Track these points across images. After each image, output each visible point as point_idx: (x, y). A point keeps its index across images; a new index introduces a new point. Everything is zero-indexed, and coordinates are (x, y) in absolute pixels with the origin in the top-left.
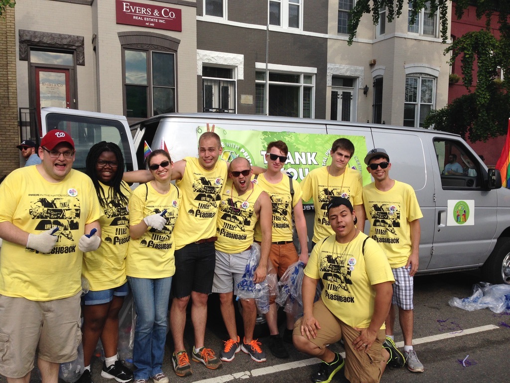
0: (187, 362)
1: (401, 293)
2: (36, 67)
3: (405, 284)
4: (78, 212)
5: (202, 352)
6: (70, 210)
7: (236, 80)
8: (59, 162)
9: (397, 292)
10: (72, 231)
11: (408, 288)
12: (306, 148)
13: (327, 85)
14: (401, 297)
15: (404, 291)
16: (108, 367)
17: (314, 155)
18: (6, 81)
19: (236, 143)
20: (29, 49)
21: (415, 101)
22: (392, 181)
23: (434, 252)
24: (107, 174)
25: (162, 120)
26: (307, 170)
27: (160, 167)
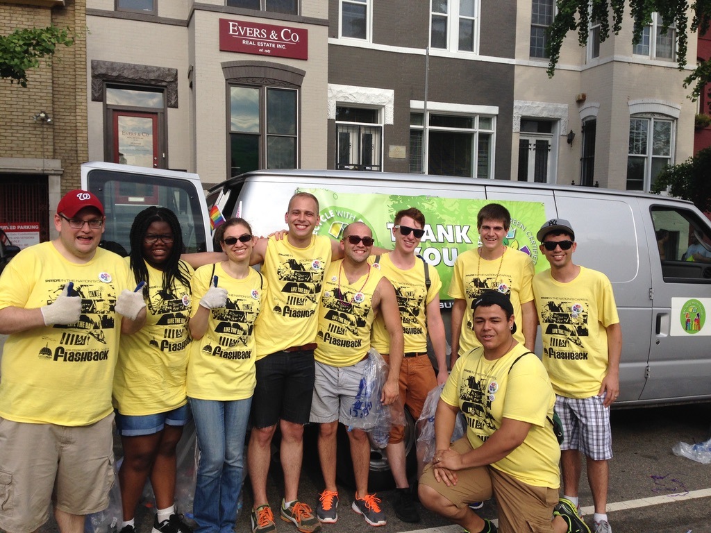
0: (270, 521)
1: (590, 436)
2: (114, 110)
3: (597, 422)
4: (114, 304)
5: (294, 508)
6: (102, 300)
7: (382, 125)
8: (84, 234)
9: (585, 435)
10: (104, 330)
11: (601, 429)
12: (454, 218)
13: (513, 131)
14: (590, 441)
15: (595, 434)
16: (160, 522)
17: (465, 229)
18: (74, 128)
19: (351, 211)
20: (105, 85)
21: (644, 153)
22: (576, 268)
23: (649, 375)
24: (160, 252)
25: (247, 179)
26: (454, 251)
27: (238, 241)
